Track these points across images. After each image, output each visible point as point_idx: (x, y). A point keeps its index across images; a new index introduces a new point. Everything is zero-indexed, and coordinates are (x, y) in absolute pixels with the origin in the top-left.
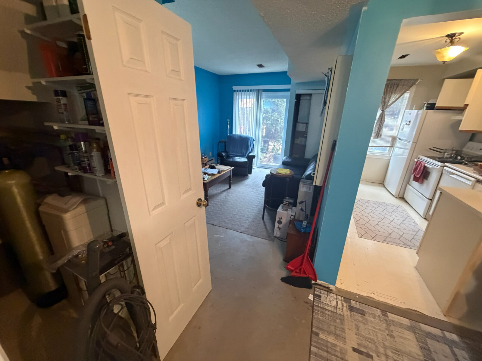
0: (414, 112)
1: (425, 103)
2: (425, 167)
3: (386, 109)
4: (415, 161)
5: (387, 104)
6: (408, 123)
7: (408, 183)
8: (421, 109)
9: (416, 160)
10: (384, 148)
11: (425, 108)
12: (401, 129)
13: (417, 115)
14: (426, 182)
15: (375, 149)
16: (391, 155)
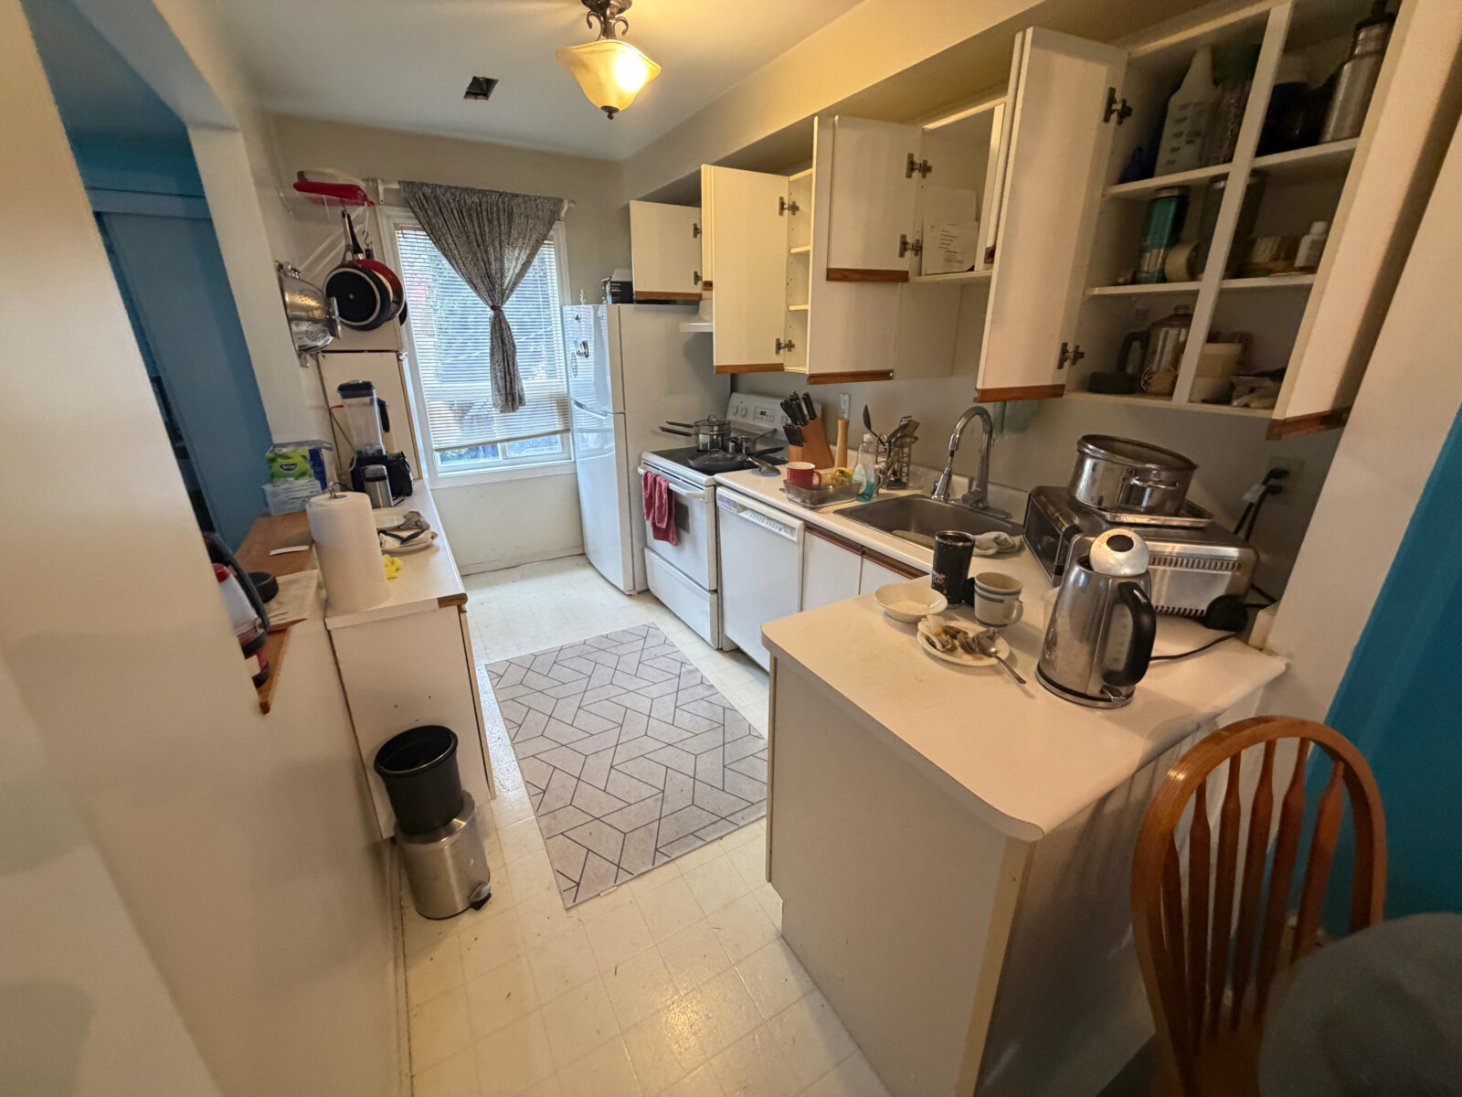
0: (586, 310)
1: (606, 282)
2: (670, 492)
3: (503, 303)
4: (640, 475)
5: (502, 285)
6: (582, 350)
7: (645, 545)
8: (601, 302)
9: (641, 471)
10: (546, 438)
11: (609, 298)
12: (571, 373)
13: (597, 320)
14: (685, 536)
15: (522, 445)
16: (573, 460)
